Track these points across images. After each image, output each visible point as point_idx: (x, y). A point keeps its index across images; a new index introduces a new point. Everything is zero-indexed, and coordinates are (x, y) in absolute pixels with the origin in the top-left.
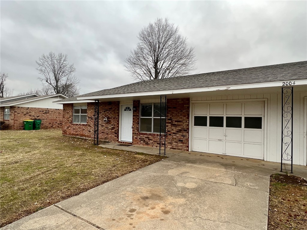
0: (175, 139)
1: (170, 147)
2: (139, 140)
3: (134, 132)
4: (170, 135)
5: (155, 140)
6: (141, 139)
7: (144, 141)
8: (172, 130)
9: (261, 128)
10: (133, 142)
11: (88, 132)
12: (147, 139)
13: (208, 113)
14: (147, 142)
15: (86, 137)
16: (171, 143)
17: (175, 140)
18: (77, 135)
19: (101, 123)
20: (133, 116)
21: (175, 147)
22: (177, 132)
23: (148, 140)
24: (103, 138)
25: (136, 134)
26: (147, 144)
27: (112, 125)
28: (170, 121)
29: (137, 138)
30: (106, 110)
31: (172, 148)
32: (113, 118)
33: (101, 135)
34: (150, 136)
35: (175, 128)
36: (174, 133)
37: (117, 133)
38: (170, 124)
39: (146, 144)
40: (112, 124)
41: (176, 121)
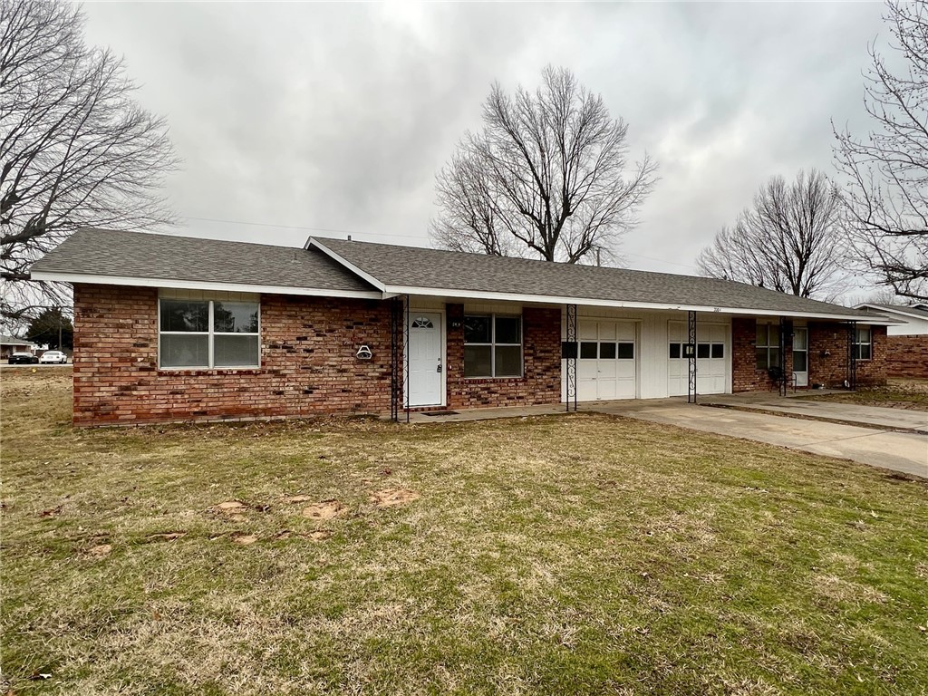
0: (541, 384)
1: (533, 400)
2: (467, 397)
3: (452, 380)
4: (532, 378)
5: (503, 392)
6: (470, 394)
7: (479, 398)
8: (536, 367)
9: (632, 357)
10: (448, 405)
12: (486, 392)
13: (583, 337)
14: (486, 399)
16: (533, 394)
17: (540, 387)
18: (204, 413)
19: (335, 363)
20: (448, 341)
21: (540, 400)
22: (544, 371)
23: (489, 393)
24: (346, 409)
25: (458, 383)
26: (486, 402)
27: (382, 366)
28: (531, 351)
29: (461, 394)
30: (355, 324)
31: (536, 403)
32: (383, 347)
33: (336, 399)
34: (492, 385)
35: (539, 364)
36: (538, 374)
37: (397, 390)
38: (531, 358)
39: (483, 403)
40: (381, 363)
41: (541, 352)
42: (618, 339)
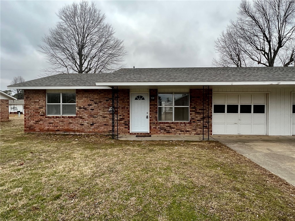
0: (200, 125)
1: (195, 133)
2: (159, 129)
3: (151, 122)
4: (194, 122)
5: (178, 128)
6: (161, 129)
7: (165, 130)
8: (197, 117)
9: (264, 113)
10: (150, 132)
11: (80, 126)
12: (169, 128)
13: (226, 102)
14: (169, 131)
15: (74, 132)
16: (195, 130)
17: (199, 126)
18: (58, 130)
19: (102, 114)
20: (150, 105)
21: (199, 133)
22: (201, 119)
23: (170, 128)
24: (106, 132)
25: (154, 123)
26: (169, 132)
27: (120, 116)
28: (194, 110)
29: (156, 128)
30: (109, 99)
31: (196, 134)
32: (121, 108)
33: (102, 128)
34: (172, 125)
35: (199, 116)
36: (198, 120)
37: (127, 125)
38: (194, 112)
39: (167, 133)
40: (120, 114)
41: (200, 110)
42: (253, 103)
